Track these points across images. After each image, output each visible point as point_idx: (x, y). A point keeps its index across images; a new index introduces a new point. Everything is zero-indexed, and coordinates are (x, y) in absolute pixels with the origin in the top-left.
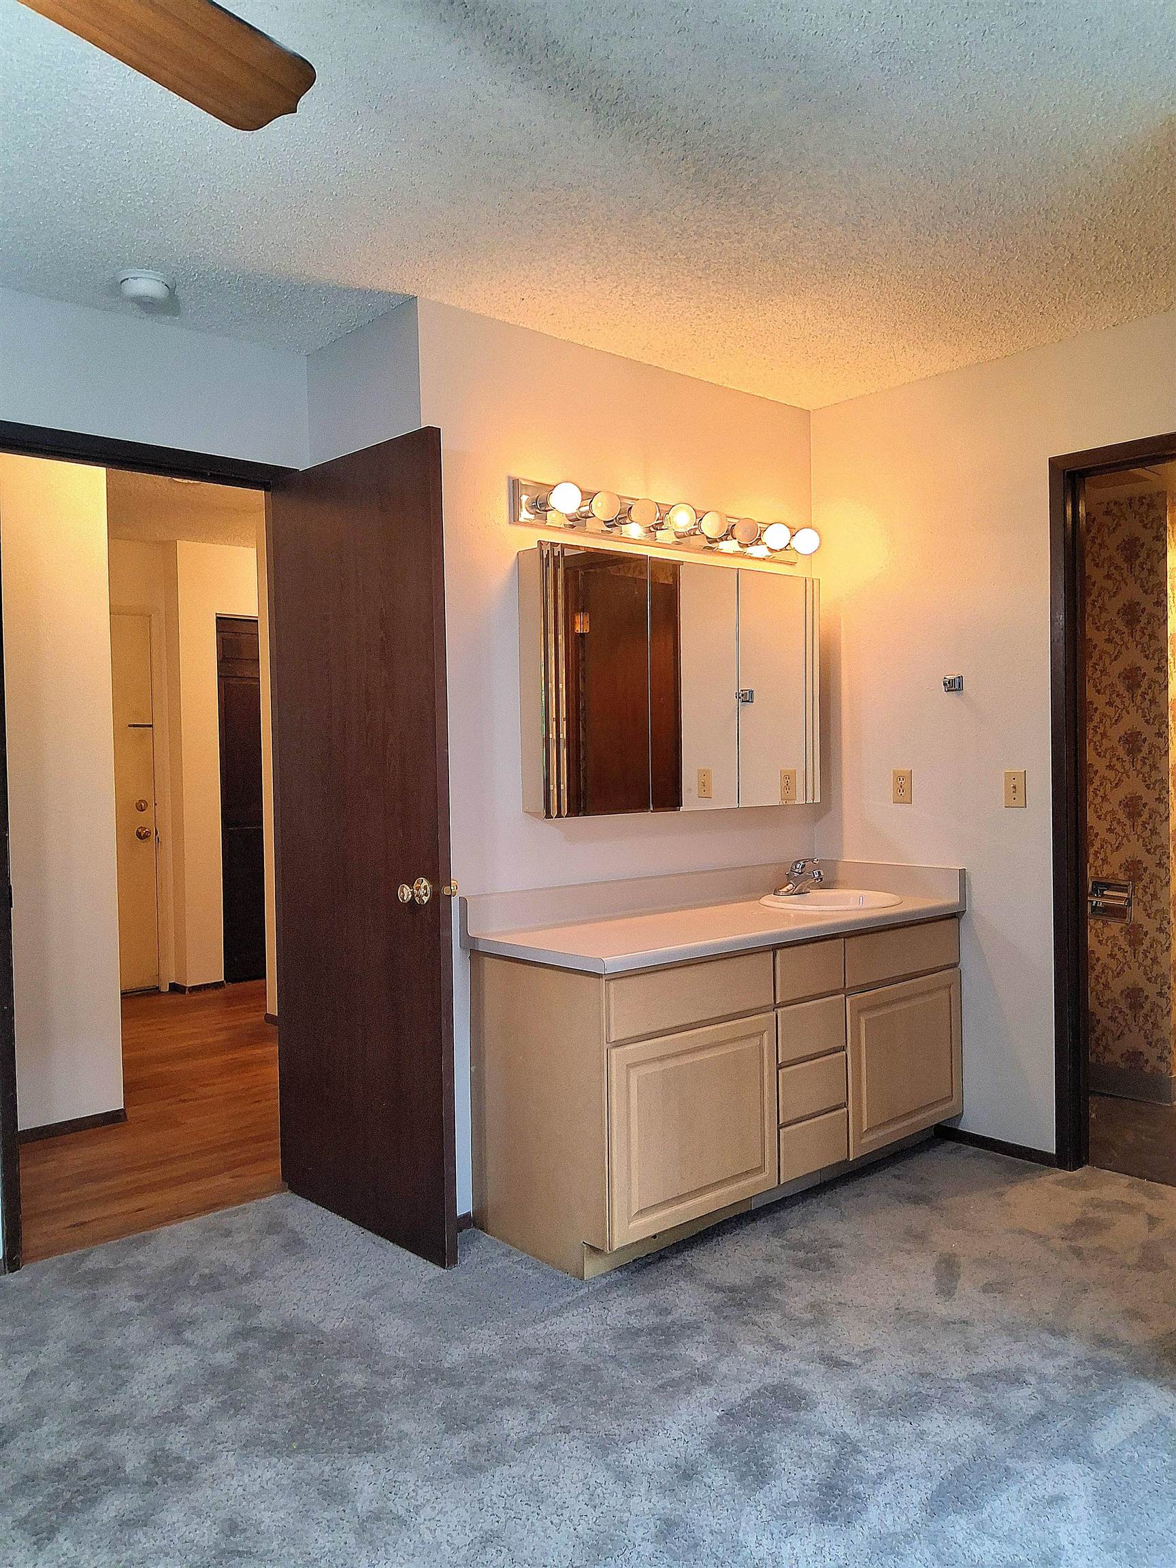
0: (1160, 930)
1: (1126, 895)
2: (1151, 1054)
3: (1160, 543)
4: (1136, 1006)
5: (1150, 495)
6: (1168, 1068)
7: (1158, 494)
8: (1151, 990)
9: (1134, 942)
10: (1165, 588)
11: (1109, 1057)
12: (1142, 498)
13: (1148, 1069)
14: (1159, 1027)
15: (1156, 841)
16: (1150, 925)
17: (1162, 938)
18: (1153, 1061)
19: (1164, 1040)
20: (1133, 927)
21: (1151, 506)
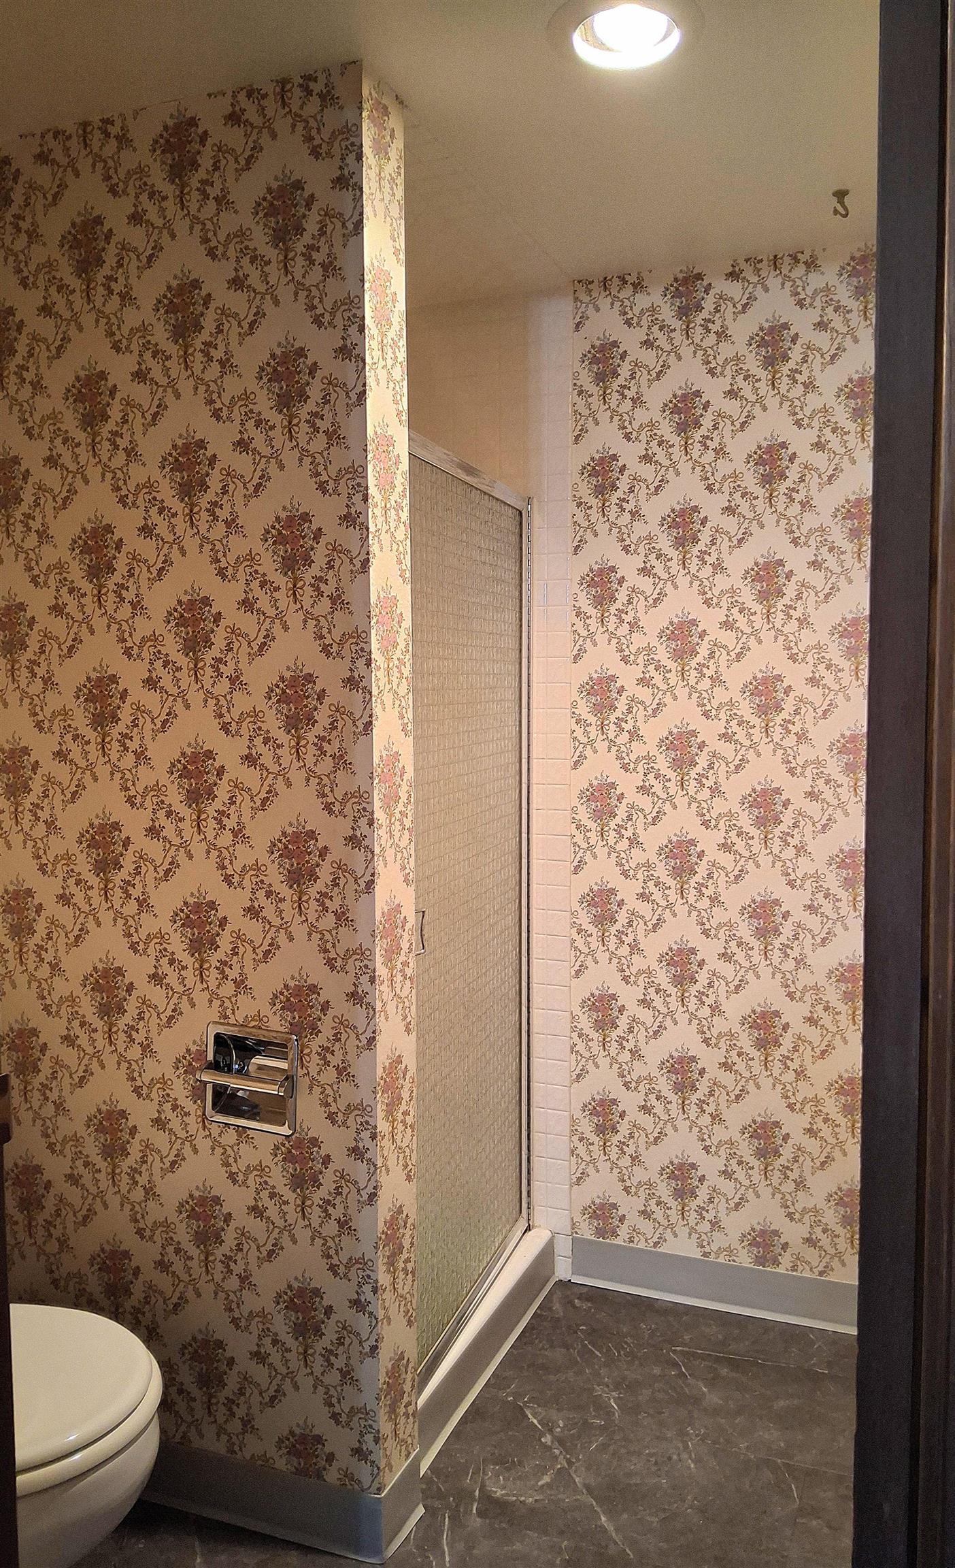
0: (357, 1152)
1: (284, 1065)
2: (338, 1441)
3: (348, 195)
4: (307, 1329)
5: (327, 72)
6: (375, 1476)
7: (344, 66)
8: (336, 1293)
9: (303, 1181)
10: (358, 312)
11: (252, 1447)
12: (309, 78)
13: (332, 1476)
14: (354, 1381)
15: (347, 939)
16: (334, 1142)
17: (359, 1171)
18: (344, 1459)
19: (365, 1412)
20: (299, 1144)
21: (328, 98)
